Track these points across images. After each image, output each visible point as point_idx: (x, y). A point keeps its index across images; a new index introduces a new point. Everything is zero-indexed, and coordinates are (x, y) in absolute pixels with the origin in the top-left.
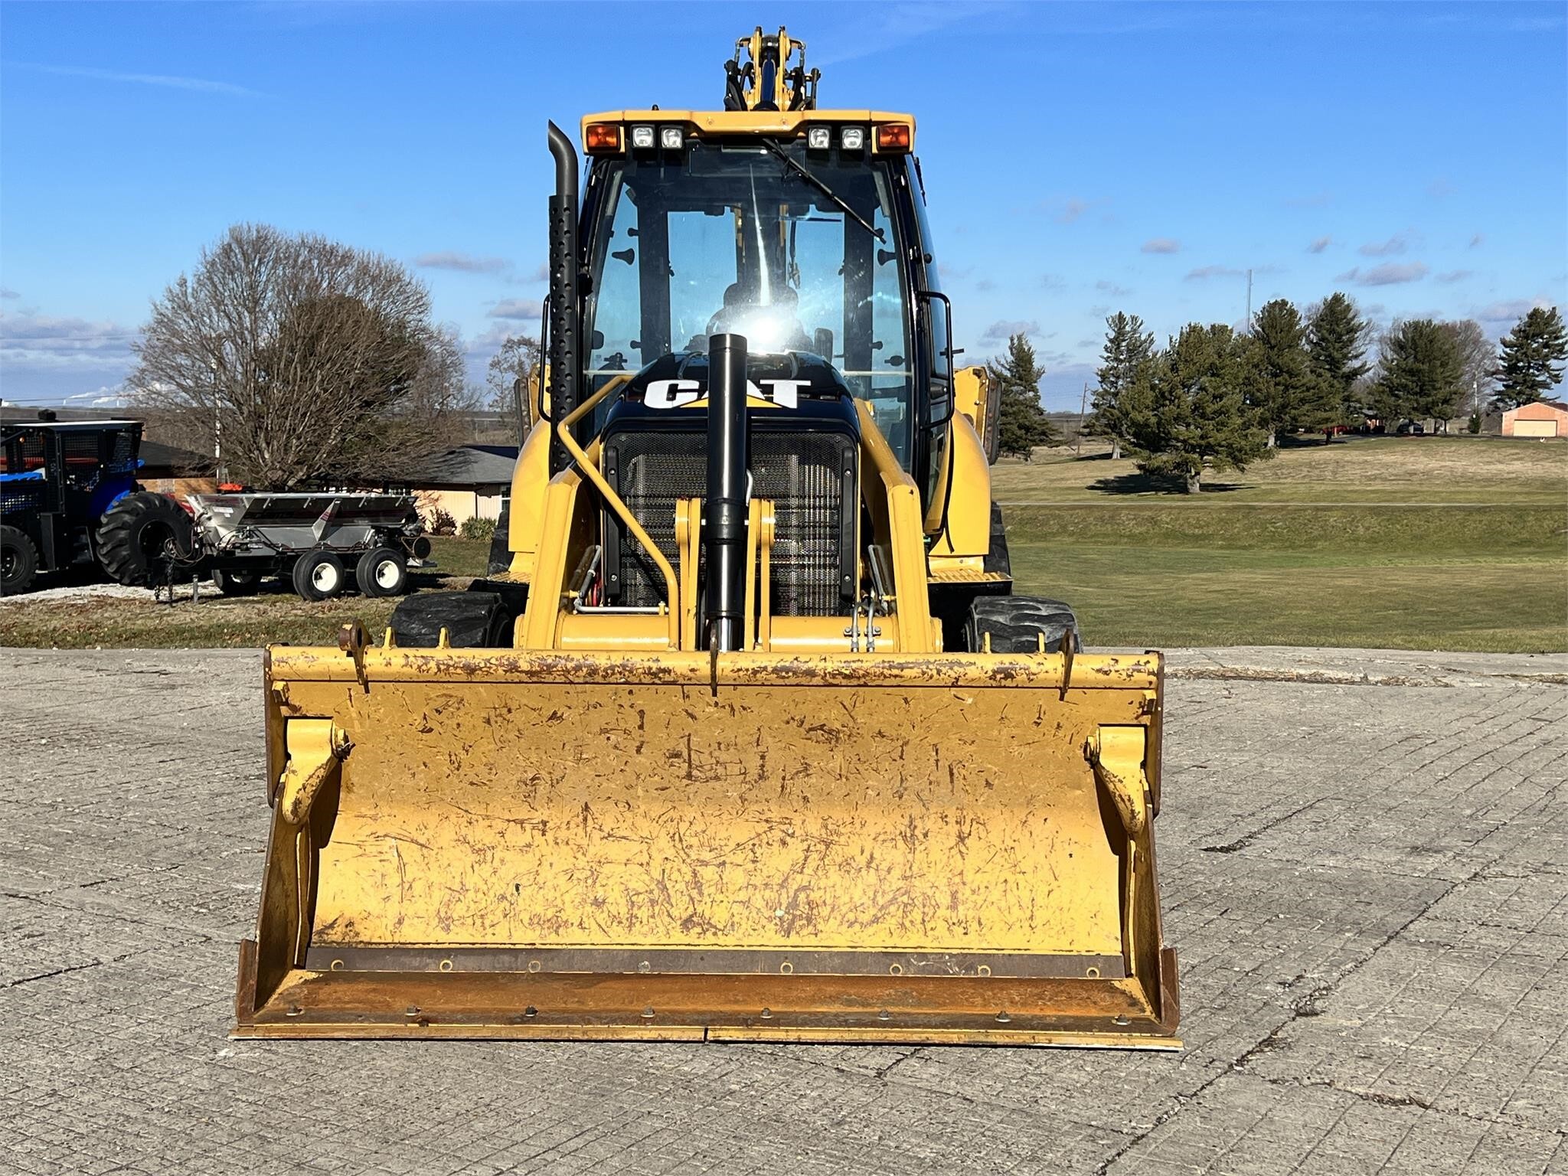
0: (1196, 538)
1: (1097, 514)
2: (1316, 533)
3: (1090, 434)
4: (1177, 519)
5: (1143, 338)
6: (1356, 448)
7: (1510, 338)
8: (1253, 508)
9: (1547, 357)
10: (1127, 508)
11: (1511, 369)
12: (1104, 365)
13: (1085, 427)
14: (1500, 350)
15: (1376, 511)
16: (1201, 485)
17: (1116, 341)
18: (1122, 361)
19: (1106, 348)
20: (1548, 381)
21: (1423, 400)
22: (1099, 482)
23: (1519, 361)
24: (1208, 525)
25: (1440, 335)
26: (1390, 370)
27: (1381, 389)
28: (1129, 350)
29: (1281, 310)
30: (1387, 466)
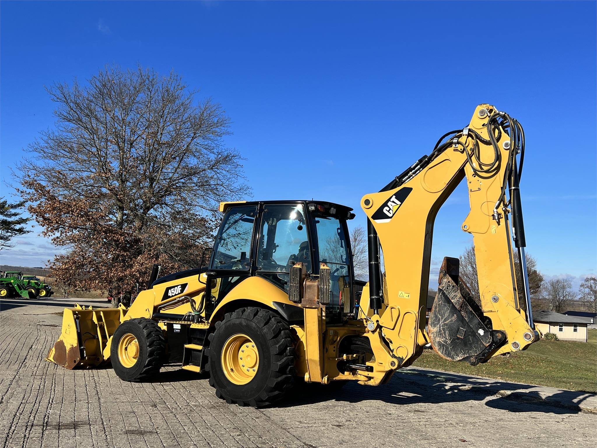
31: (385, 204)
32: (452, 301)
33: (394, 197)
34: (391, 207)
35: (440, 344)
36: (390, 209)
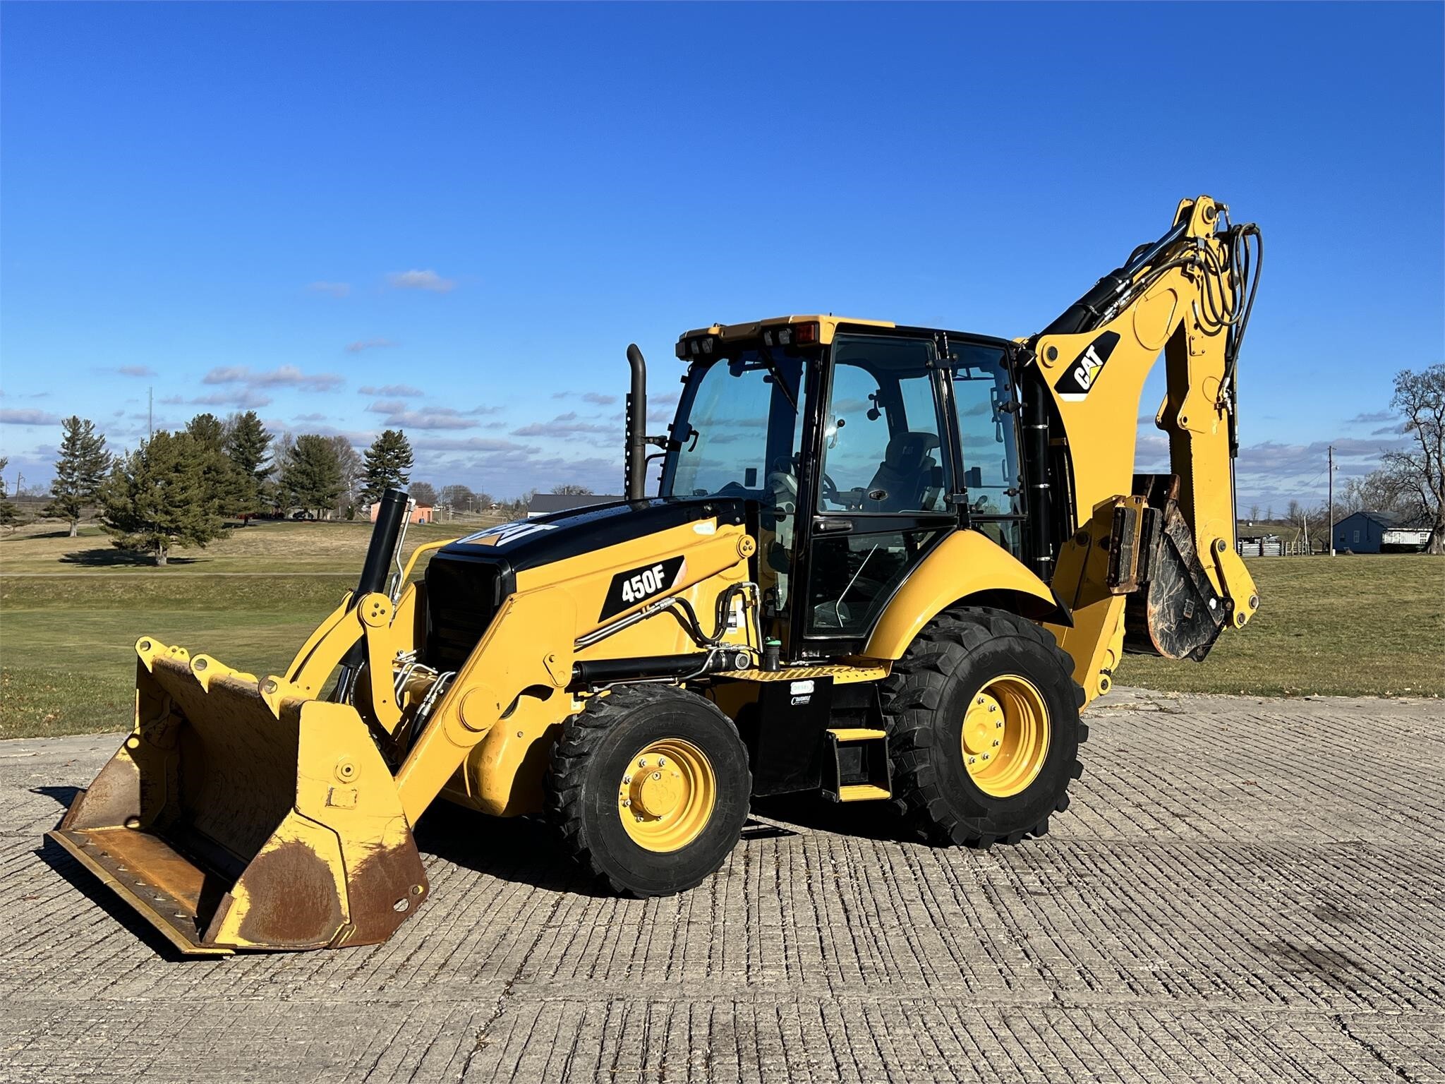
0: (178, 602)
1: (88, 583)
2: (276, 596)
3: (49, 516)
4: (160, 587)
5: (96, 438)
6: (269, 530)
7: (371, 451)
8: (223, 577)
9: (398, 466)
10: (114, 578)
11: (373, 473)
12: (61, 459)
13: (45, 510)
14: (364, 459)
15: (321, 579)
16: (168, 559)
17: (72, 441)
18: (77, 457)
19: (63, 445)
20: (399, 482)
21: (317, 495)
22: (67, 555)
23: (378, 468)
24: (187, 591)
25: (325, 446)
26: (289, 471)
27: (282, 484)
28: (82, 448)
29: (208, 422)
30: (301, 544)
31: (1077, 363)
32: (1182, 554)
33: (1092, 348)
34: (1087, 370)
35: (1163, 634)
36: (1086, 374)
